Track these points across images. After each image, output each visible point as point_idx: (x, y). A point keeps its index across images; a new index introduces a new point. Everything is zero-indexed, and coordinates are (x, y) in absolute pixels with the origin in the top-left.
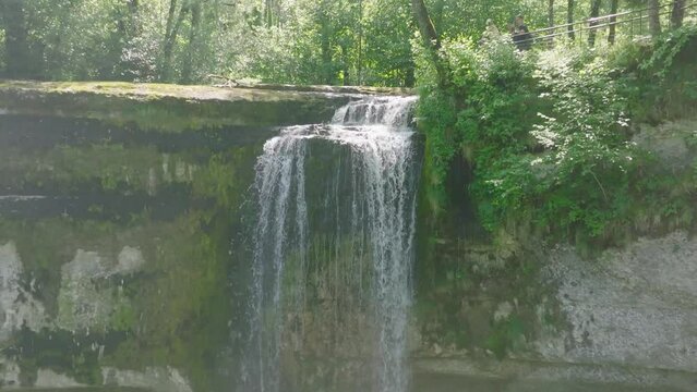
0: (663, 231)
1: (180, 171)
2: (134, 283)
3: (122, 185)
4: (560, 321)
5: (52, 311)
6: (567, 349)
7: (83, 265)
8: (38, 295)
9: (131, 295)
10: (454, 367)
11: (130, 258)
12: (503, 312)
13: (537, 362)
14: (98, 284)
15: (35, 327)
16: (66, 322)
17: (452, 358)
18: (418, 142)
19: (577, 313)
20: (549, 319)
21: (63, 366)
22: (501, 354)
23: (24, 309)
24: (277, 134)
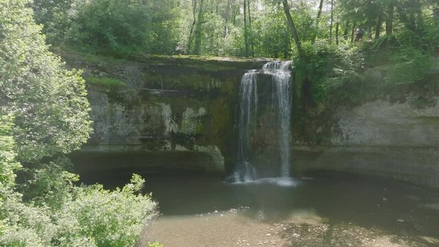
0: (374, 100)
1: (217, 84)
2: (205, 119)
3: (199, 88)
4: (338, 132)
5: (180, 126)
6: (341, 140)
7: (189, 113)
8: (176, 122)
9: (202, 122)
10: (302, 148)
11: (202, 111)
12: (320, 130)
13: (331, 146)
14: (193, 119)
15: (175, 131)
16: (185, 130)
17: (303, 145)
18: (293, 74)
19: (345, 129)
20: (335, 131)
21: (182, 144)
22: (319, 143)
23: (172, 126)
24: (247, 72)
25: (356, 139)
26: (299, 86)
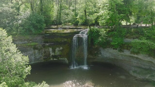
0: (109, 48)
1: (65, 40)
2: (62, 50)
3: (60, 41)
4: (101, 53)
5: (55, 53)
6: (101, 56)
7: (57, 49)
8: (54, 52)
9: (62, 52)
10: (91, 57)
11: (61, 48)
12: (96, 52)
13: (99, 57)
14: (59, 51)
15: (53, 55)
16: (56, 54)
19: (102, 53)
20: (100, 53)
21: (56, 58)
22: (95, 56)
23: (52, 53)
24: (74, 36)
25: (105, 56)
26: (90, 41)
